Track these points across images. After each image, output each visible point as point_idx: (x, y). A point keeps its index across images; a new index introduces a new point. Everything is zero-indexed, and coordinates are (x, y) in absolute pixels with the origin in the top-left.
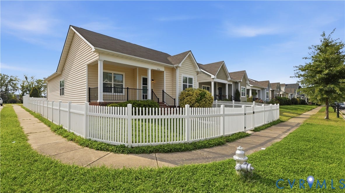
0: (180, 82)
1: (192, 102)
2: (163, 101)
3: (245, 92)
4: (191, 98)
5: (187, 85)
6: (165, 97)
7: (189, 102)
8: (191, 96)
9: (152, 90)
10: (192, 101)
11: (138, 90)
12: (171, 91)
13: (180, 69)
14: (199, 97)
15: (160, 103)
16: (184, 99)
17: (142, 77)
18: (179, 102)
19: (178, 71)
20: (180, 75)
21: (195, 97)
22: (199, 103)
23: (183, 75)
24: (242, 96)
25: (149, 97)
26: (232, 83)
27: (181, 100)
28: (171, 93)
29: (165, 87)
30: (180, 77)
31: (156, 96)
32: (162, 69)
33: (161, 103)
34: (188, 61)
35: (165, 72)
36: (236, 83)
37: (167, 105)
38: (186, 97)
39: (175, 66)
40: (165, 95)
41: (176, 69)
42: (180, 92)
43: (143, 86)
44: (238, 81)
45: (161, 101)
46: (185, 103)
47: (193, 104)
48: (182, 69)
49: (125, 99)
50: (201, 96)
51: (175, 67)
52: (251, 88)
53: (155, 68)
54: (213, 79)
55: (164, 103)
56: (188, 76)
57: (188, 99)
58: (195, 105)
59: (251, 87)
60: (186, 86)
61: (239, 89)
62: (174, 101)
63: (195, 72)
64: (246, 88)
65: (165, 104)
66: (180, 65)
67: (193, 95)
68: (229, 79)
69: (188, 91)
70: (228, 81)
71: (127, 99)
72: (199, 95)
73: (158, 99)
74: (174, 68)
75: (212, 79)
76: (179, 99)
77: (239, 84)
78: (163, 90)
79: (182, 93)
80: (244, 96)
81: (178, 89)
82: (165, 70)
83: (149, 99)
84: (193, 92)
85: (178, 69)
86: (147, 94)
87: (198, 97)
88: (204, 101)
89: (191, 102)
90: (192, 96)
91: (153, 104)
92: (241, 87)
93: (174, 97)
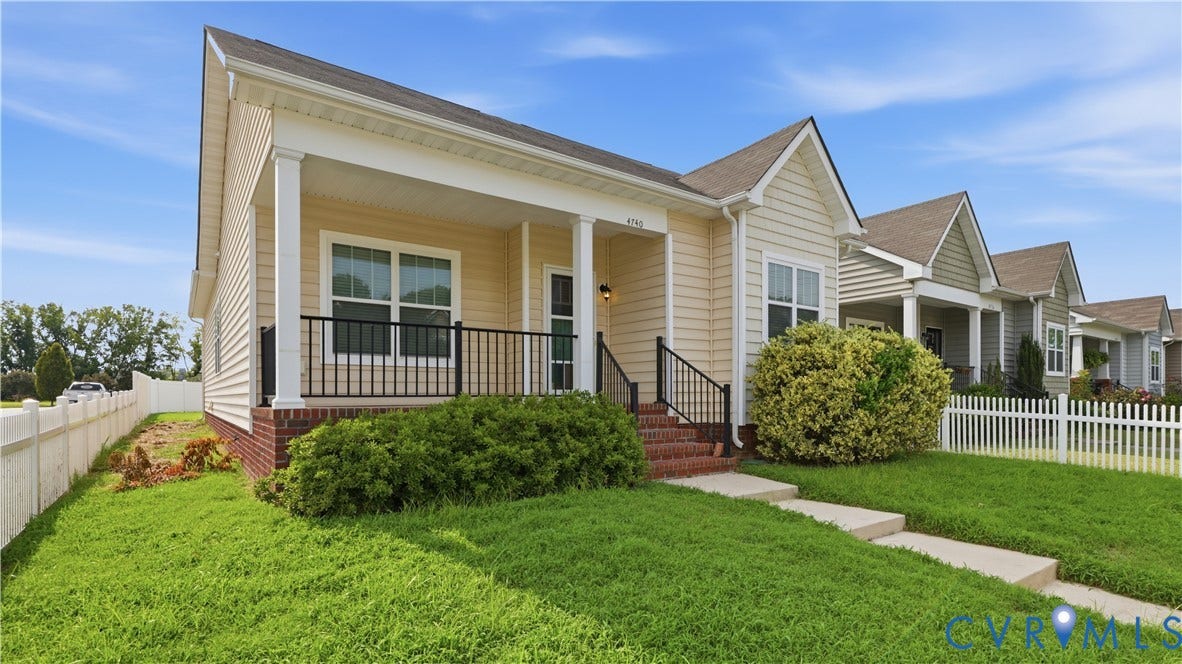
0: (755, 291)
1: (830, 404)
2: (661, 398)
3: (1064, 351)
4: (825, 379)
5: (790, 308)
6: (671, 378)
7: (815, 407)
8: (827, 367)
9: (600, 335)
10: (831, 397)
11: (527, 337)
12: (705, 346)
13: (754, 221)
14: (876, 379)
15: (643, 413)
16: (783, 389)
17: (549, 270)
18: (748, 402)
19: (742, 233)
20: (755, 256)
21: (854, 375)
22: (872, 410)
23: (772, 255)
24: (1051, 368)
25: (585, 379)
26: (997, 307)
27: (762, 394)
28: (706, 357)
29: (671, 323)
30: (754, 267)
31: (619, 369)
32: (653, 222)
33: (648, 410)
34: (794, 177)
35: (670, 238)
36: (1020, 308)
37: (682, 421)
38: (796, 374)
39: (726, 201)
40: (671, 364)
41: (729, 224)
42: (756, 349)
43: (553, 320)
44: (1031, 295)
45: (648, 395)
46: (789, 411)
47: (836, 419)
48: (761, 223)
49: (443, 390)
50: (889, 371)
51: (726, 211)
52: (1079, 332)
53: (619, 214)
54: (912, 281)
55: (665, 412)
56: (796, 261)
57: (804, 388)
58: (849, 422)
59: (1081, 325)
60: (785, 314)
61: (1038, 336)
62: (719, 397)
63: (831, 242)
64: (1067, 330)
65: (671, 413)
66: (756, 196)
67: (840, 366)
68: (989, 284)
69: (808, 343)
70: (984, 295)
71: (452, 390)
72: (871, 363)
73: (634, 387)
74: (723, 217)
75: (910, 286)
76: (751, 386)
77: (1038, 313)
78: (659, 339)
79: (769, 355)
80: (1060, 369)
81: (743, 331)
82: (670, 229)
83: (582, 390)
84: (834, 348)
85: (743, 218)
86: (571, 360)
87: (868, 374)
88: (905, 398)
89: (823, 404)
90: (830, 372)
91: (602, 418)
92: (1044, 326)
93: (721, 379)
